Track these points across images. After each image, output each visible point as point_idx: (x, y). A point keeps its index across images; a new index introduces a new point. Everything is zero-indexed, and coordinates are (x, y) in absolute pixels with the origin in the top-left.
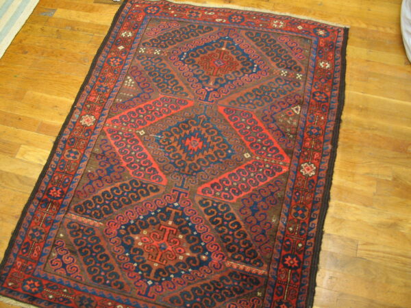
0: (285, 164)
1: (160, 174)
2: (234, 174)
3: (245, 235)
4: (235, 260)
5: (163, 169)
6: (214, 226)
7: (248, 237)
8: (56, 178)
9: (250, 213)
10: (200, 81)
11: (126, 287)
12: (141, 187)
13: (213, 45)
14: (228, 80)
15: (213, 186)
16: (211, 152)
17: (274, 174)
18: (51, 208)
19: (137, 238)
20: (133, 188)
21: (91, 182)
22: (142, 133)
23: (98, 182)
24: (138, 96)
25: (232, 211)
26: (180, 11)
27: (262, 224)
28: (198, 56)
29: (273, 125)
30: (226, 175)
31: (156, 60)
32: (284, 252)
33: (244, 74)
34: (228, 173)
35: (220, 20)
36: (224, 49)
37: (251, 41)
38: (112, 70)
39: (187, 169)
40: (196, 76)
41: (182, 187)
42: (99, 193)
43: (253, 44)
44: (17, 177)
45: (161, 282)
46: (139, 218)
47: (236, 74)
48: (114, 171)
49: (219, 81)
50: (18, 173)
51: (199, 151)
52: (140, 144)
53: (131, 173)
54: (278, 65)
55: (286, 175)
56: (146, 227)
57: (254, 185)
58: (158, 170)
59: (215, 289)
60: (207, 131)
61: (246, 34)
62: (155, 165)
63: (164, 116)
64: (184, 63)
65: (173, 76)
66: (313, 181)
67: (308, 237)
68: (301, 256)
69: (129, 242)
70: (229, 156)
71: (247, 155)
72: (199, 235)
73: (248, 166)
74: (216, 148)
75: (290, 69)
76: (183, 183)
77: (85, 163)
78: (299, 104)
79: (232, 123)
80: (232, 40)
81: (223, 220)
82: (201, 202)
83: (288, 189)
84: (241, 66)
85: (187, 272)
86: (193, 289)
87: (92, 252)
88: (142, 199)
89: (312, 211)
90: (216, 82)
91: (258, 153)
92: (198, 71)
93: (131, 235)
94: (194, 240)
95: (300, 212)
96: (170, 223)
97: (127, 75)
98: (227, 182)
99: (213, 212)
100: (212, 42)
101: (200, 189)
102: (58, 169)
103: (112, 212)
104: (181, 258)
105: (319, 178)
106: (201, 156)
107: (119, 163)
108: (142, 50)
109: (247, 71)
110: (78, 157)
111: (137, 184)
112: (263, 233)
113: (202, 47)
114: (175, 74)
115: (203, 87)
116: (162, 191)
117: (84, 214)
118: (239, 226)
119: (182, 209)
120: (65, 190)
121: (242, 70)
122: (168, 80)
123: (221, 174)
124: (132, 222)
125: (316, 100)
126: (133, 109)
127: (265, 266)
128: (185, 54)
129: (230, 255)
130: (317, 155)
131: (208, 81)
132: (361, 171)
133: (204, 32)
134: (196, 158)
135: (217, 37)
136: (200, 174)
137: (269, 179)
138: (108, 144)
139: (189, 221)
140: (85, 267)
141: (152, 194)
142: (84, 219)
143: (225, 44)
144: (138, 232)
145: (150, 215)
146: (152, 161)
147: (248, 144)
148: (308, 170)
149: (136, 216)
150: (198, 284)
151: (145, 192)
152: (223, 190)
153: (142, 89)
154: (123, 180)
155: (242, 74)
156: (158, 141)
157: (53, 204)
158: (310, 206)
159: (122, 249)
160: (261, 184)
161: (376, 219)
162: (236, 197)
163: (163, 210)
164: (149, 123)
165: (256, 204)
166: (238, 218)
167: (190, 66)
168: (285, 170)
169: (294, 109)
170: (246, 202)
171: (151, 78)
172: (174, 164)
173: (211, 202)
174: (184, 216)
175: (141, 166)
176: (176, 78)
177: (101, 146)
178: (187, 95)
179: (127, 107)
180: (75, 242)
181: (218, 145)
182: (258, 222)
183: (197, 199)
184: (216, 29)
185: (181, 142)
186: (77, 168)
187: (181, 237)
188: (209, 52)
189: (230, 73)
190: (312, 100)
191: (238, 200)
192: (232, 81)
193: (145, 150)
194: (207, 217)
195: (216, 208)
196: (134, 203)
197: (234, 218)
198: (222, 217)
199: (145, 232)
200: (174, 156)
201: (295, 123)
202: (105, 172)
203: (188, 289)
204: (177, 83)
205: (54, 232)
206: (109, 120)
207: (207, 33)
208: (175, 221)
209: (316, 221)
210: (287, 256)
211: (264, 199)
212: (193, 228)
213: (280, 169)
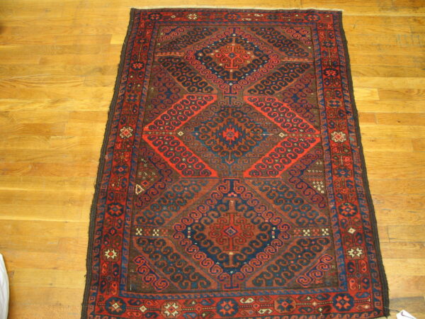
0: (147, 133)
1: (251, 104)
2: (189, 115)
3: (173, 74)
4: (178, 58)
5: (250, 107)
6: (198, 75)
7: (170, 74)
8: (337, 83)
9: (172, 90)
10: (244, 202)
11: (249, 29)
12: (264, 91)
13: (245, 257)
14: (215, 210)
15: (205, 103)
16: (213, 129)
17: (156, 123)
18: (328, 62)
19: (253, 56)
20: (270, 88)
21: (306, 86)
22: (282, 135)
23: (301, 88)
24: (302, 171)
25: (186, 88)
26: (305, 308)
27: (161, 84)
28: (258, 237)
29: (161, 167)
30: (196, 113)
31: (304, 222)
32: (144, 70)
33: (200, 223)
34: (194, 115)
35: (248, 301)
36: (231, 253)
37: (201, 272)
38: (345, 198)
39: (230, 111)
40: (251, 209)
41: (230, 98)
42: (295, 80)
43: (198, 270)
44: (364, 75)
45: (227, 37)
46: (257, 69)
47: (209, 221)
48: (292, 98)
49: (225, 207)
50: (365, 78)
51: (224, 129)
52: (279, 125)
53: (277, 100)
54: (164, 243)
55: (145, 123)
56: (248, 65)
57: (171, 110)
58: (255, 106)
59: (189, 41)
60: (222, 148)
61: (209, 284)
62: (259, 109)
63: (267, 155)
64: (269, 223)
65: (276, 202)
66: (122, 123)
67: (126, 83)
68: (131, 70)
69: (257, 53)
70: (197, 129)
71: (181, 133)
72: (207, 68)
73: (178, 125)
74: (209, 134)
75: (150, 241)
76: (230, 101)
77: (320, 99)
78: (137, 196)
79: (200, 161)
80: (225, 270)
81: (191, 80)
82: (212, 90)
83: (143, 113)
84: (206, 232)
85: (210, 45)
86: (204, 37)
87: (282, 42)
88: (259, 82)
89: (123, 101)
90: (227, 204)
91: (171, 138)
92: (251, 215)
93: (258, 58)
94: (210, 64)
95: (132, 98)
96: (231, 71)
97: (325, 195)
98: (193, 108)
99: (201, 84)
100: (247, 260)
101: (215, 99)
102: (340, 90)
103: (279, 69)
104: (217, 51)
105: (117, 127)
106: (221, 124)
107: (290, 105)
108: (325, 232)
109: (197, 227)
110: (329, 103)
111: (268, 92)
112: (159, 79)
113: (258, 251)
114: (274, 206)
115: (239, 195)
116: (246, 91)
117: (300, 64)
118: (178, 79)
119: (225, 82)
120: (324, 77)
121: (203, 228)
122: (279, 197)
123: (200, 114)
124: (261, 66)
125: (121, 205)
126: (300, 156)
127: (156, 60)
128: (273, 237)
129: (182, 61)
130: (118, 147)
131: (237, 204)
132: (76, 139)
133: (261, 275)
134: (225, 122)
135: (243, 270)
136: (218, 110)
137: (159, 118)
138: (308, 119)
139: (217, 75)
140: (282, 34)
141: (253, 87)
142: (298, 61)
143: (231, 262)
144: (254, 61)
145: (249, 73)
146: (263, 112)
147: (182, 144)
148: (126, 132)
149: (259, 70)
150: (201, 41)
151: (259, 87)
152: (195, 101)
153: (302, 181)
154: (280, 93)
155: (202, 222)
156: (264, 131)
157: (328, 65)
158: (124, 104)
159: (261, 48)
160: (166, 113)
161: (68, 104)
162: (185, 98)
163: (240, 79)
164: (279, 145)
165: (168, 97)
166: (180, 84)
167: (262, 221)
168: (146, 128)
169: (142, 190)
170: (176, 97)
171: (298, 196)
172: (243, 113)
173: (204, 90)
174: (223, 78)
175: (271, 106)
176: (271, 201)
177: (314, 116)
178: (253, 183)
179: (307, 157)
180: (297, 46)
181: (209, 137)
182: (164, 85)
183: (215, 91)
184: (249, 284)
185: (243, 134)
186: (324, 95)
187: (221, 65)
188: (246, 245)
189: (215, 220)
190: (124, 204)
191: (182, 97)
192: (211, 209)
193: (272, 119)
194: (204, 80)
195: (199, 88)
196: (265, 78)
197: (183, 84)
198: (193, 83)
199: (249, 62)
200: (245, 120)
201: (140, 174)
202: (299, 96)
203: (207, 37)
204: (268, 195)
205: (316, 48)
206: (318, 140)
207: (258, 274)
208: (228, 73)
209: (120, 94)
210: (141, 68)
211: (162, 102)
212: (213, 71)
213: (151, 128)
